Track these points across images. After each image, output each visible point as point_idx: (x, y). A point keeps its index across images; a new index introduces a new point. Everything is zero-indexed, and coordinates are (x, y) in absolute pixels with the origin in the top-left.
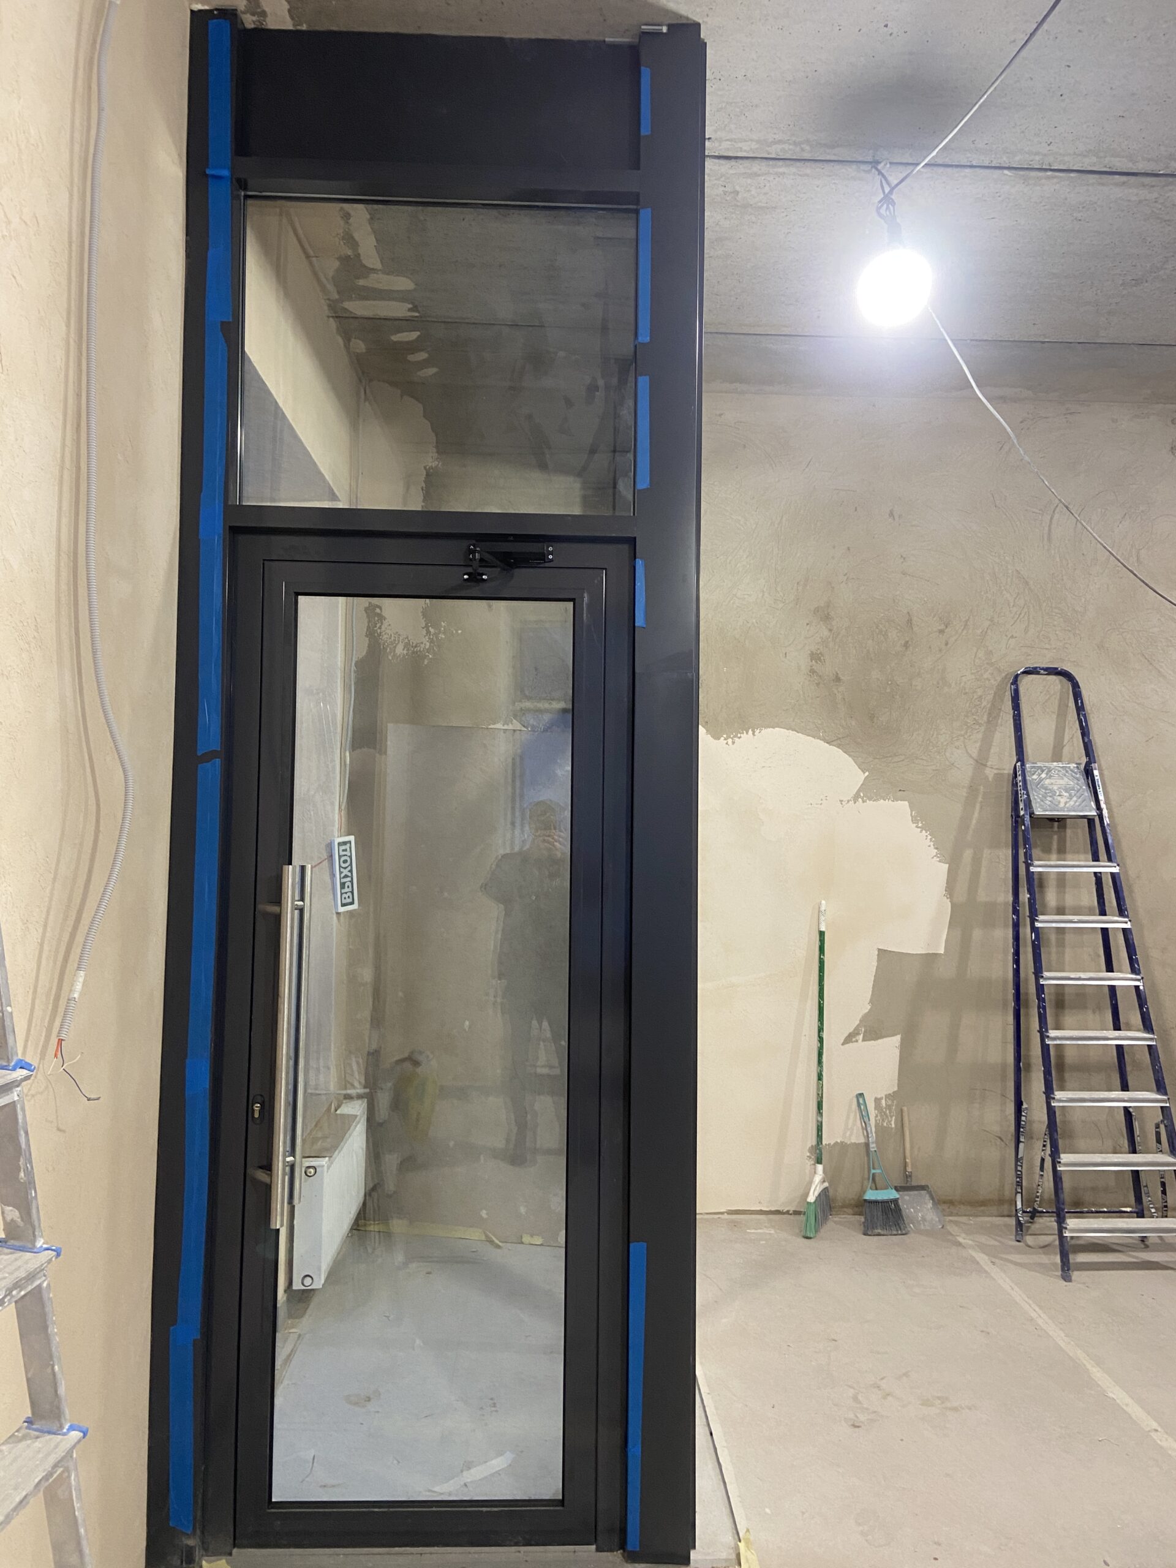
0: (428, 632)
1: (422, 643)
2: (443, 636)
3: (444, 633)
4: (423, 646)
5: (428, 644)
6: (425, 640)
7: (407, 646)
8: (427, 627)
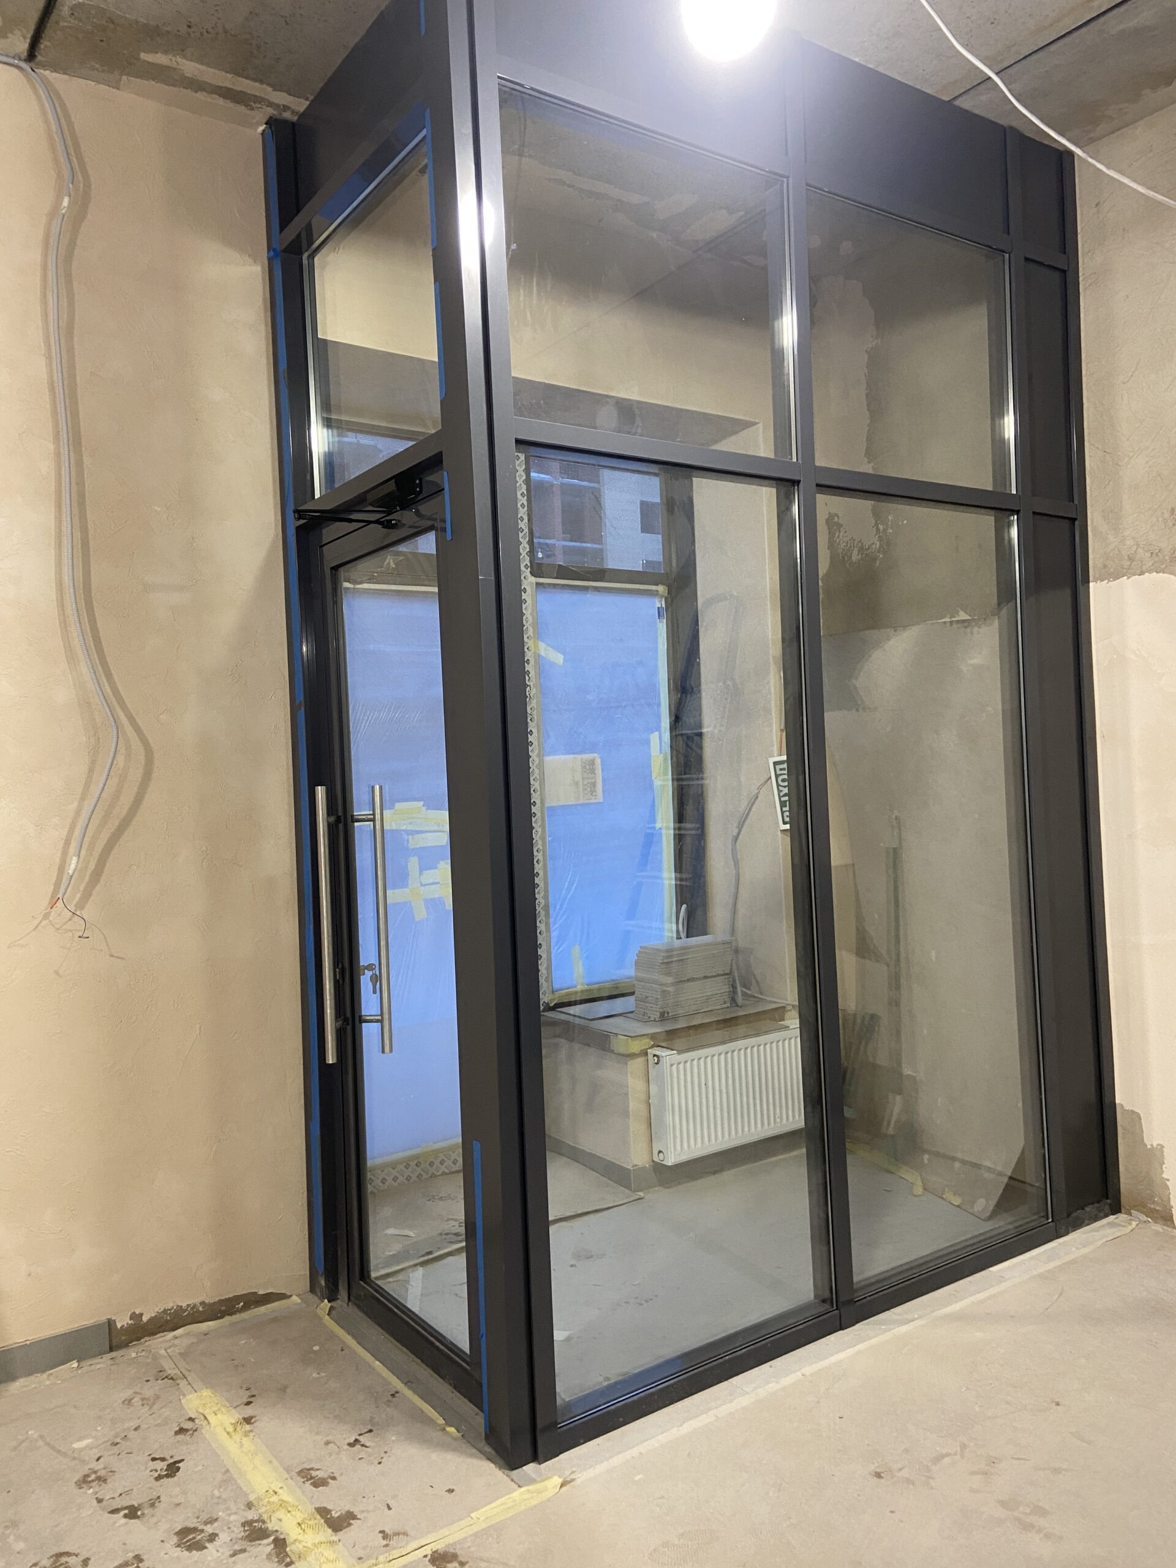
0: (878, 530)
1: (873, 544)
2: (891, 531)
3: (892, 528)
4: (874, 546)
5: (878, 543)
6: (876, 540)
7: (861, 549)
8: (877, 524)
